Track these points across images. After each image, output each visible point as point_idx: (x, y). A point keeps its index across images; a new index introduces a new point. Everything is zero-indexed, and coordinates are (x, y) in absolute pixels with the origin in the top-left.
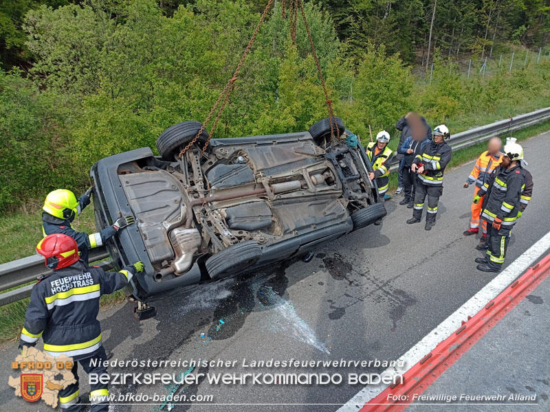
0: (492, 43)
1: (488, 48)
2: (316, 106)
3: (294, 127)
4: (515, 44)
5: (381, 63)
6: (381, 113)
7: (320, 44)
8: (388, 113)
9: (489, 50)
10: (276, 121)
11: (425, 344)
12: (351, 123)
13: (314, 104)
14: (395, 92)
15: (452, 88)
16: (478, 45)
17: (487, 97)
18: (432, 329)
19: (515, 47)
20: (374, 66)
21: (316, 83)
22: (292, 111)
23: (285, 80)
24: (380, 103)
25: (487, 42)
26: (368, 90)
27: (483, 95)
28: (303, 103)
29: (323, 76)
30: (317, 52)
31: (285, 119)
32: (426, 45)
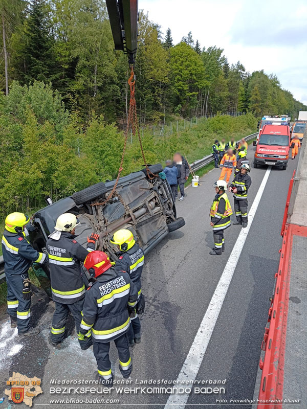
0: (164, 115)
1: (162, 118)
2: (59, 161)
3: (42, 179)
4: (177, 116)
5: (102, 128)
6: (108, 164)
7: (54, 113)
8: (112, 164)
9: (163, 119)
10: (26, 175)
11: (198, 344)
12: (87, 172)
13: (56, 160)
14: (115, 149)
15: (149, 145)
16: (156, 115)
17: (171, 150)
18: (198, 329)
19: (177, 118)
20: (98, 130)
21: (54, 143)
22: (39, 167)
23: (29, 141)
24: (106, 157)
25: (161, 114)
26: (95, 148)
27: (168, 148)
28: (47, 159)
29: (61, 138)
30: (52, 119)
31: (34, 173)
32: (124, 116)
